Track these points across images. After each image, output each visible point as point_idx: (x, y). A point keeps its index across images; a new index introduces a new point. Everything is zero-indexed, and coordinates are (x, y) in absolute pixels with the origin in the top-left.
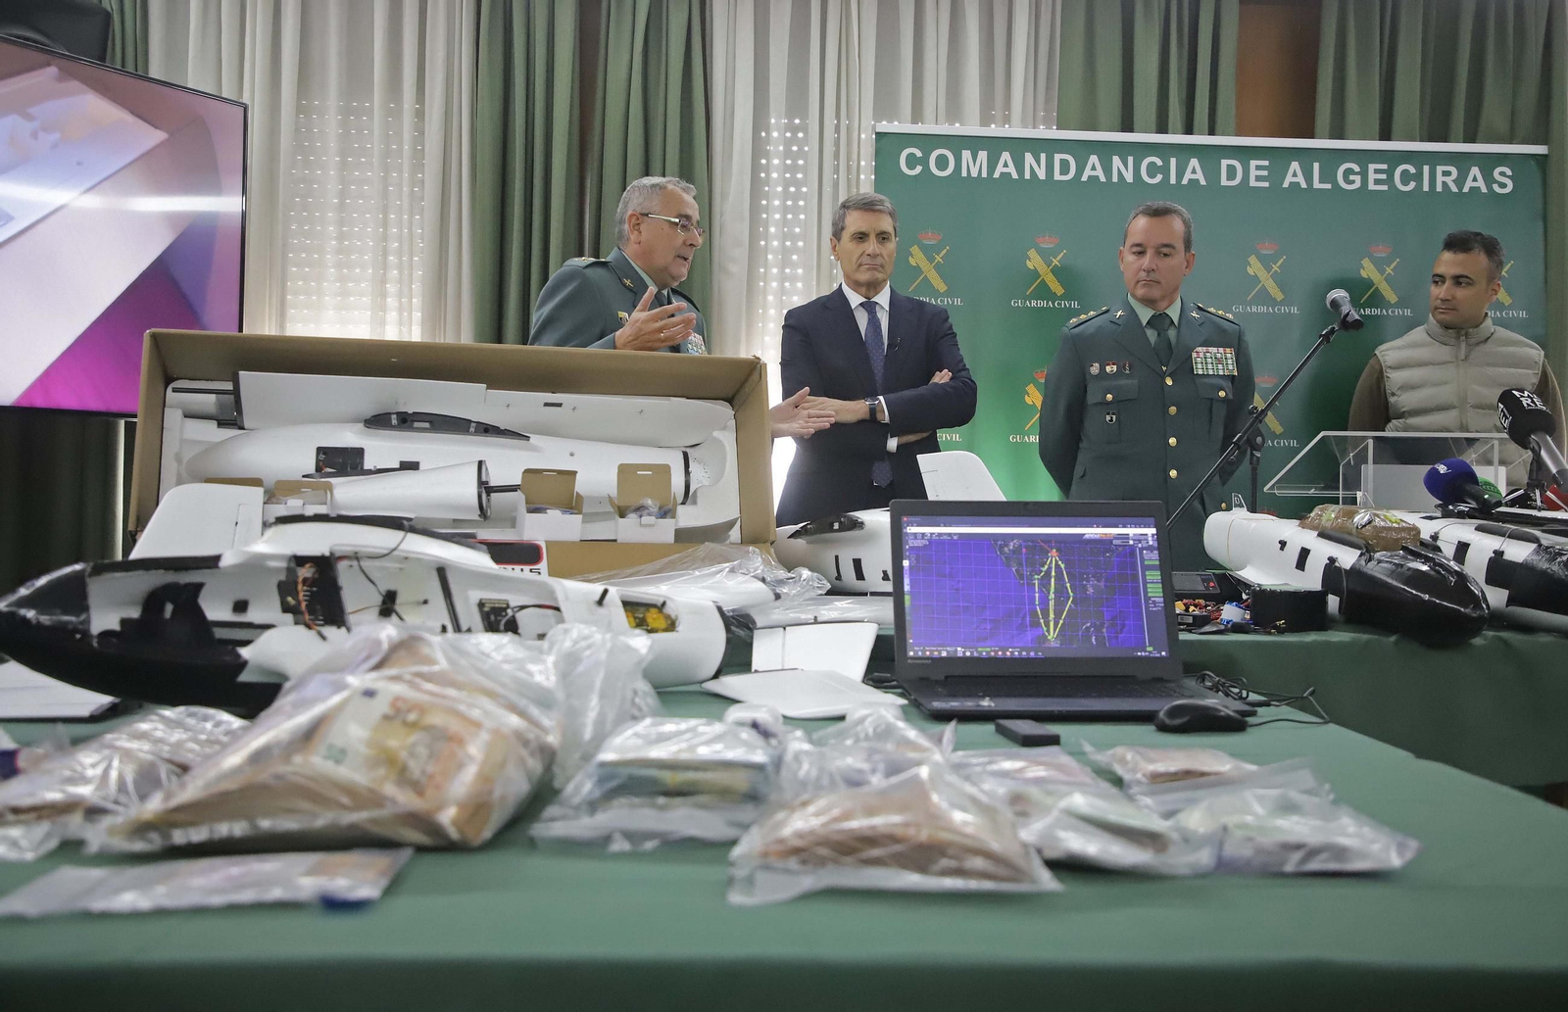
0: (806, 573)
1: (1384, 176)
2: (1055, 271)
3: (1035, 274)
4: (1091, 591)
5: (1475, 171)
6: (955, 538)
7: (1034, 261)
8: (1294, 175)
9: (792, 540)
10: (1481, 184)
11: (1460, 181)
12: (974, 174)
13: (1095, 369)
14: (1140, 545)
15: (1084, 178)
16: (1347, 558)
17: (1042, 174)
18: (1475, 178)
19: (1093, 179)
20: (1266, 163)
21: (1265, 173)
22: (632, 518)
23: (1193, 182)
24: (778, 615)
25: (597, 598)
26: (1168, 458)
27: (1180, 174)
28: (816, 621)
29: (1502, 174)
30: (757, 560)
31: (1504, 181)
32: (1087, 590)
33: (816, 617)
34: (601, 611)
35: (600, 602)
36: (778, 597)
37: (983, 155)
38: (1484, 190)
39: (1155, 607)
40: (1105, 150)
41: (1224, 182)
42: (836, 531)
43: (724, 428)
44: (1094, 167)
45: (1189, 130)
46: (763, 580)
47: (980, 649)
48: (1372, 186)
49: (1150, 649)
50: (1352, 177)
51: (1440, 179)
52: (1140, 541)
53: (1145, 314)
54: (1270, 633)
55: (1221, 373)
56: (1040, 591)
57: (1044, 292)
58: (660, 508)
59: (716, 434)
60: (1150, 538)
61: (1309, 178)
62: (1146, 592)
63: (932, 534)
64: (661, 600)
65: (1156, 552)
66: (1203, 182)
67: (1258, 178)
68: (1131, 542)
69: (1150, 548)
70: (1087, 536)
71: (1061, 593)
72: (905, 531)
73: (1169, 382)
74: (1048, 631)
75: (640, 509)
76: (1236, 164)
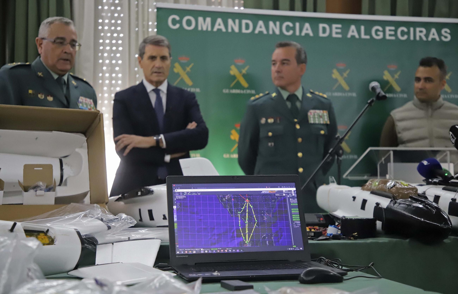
0: (124, 216)
1: (393, 33)
2: (244, 76)
3: (234, 77)
4: (265, 219)
5: (433, 30)
6: (199, 194)
7: (234, 71)
8: (353, 31)
9: (117, 202)
10: (436, 37)
11: (427, 36)
12: (204, 29)
13: (263, 121)
14: (288, 196)
15: (256, 32)
16: (385, 203)
17: (236, 30)
18: (433, 34)
19: (261, 32)
20: (340, 26)
21: (339, 31)
22: (32, 192)
23: (307, 35)
24: (109, 237)
25: (10, 228)
26: (298, 163)
27: (301, 30)
28: (129, 240)
29: (446, 32)
30: (98, 211)
31: (447, 35)
32: (263, 218)
33: (129, 238)
34: (13, 234)
35: (12, 230)
36: (109, 228)
37: (208, 20)
38: (438, 39)
39: (296, 226)
40: (266, 18)
41: (321, 34)
42: (140, 196)
43: (81, 147)
44: (261, 26)
45: (304, 10)
46: (102, 220)
47: (212, 249)
48: (388, 37)
49: (294, 246)
50: (379, 33)
51: (418, 34)
52: (288, 194)
53: (285, 95)
54: (350, 239)
55: (322, 122)
56: (241, 220)
57: (238, 86)
58: (47, 187)
59: (77, 150)
60: (293, 193)
61: (359, 33)
62: (292, 219)
63: (187, 192)
64: (46, 229)
65: (296, 199)
67: (337, 33)
68: (284, 195)
69: (293, 197)
70: (263, 192)
71: (251, 220)
72: (174, 191)
73: (298, 127)
74: (245, 239)
75: (36, 188)
76: (326, 26)
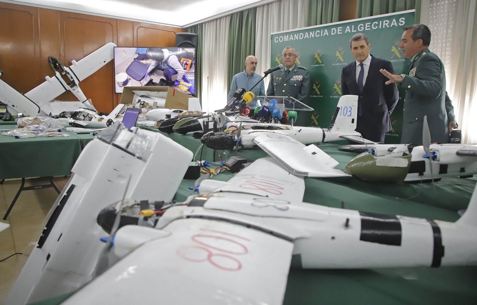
1: (369, 26)
5: (394, 20)
8: (348, 29)
11: (389, 24)
12: (286, 41)
15: (305, 38)
17: (297, 38)
18: (394, 23)
19: (307, 38)
20: (341, 28)
21: (341, 30)
27: (323, 34)
29: (402, 20)
31: (402, 22)
37: (288, 36)
38: (396, 25)
40: (309, 31)
41: (332, 34)
44: (307, 36)
45: (326, 23)
48: (366, 29)
50: (361, 28)
51: (384, 24)
61: (351, 30)
66: (328, 35)
67: (340, 32)
76: (335, 29)
